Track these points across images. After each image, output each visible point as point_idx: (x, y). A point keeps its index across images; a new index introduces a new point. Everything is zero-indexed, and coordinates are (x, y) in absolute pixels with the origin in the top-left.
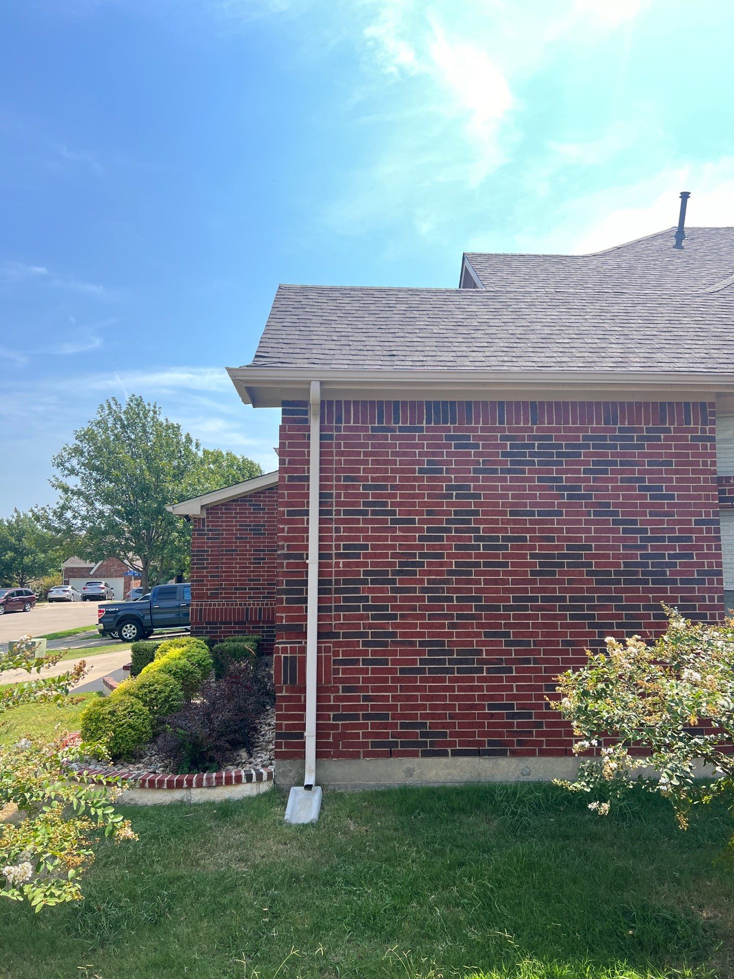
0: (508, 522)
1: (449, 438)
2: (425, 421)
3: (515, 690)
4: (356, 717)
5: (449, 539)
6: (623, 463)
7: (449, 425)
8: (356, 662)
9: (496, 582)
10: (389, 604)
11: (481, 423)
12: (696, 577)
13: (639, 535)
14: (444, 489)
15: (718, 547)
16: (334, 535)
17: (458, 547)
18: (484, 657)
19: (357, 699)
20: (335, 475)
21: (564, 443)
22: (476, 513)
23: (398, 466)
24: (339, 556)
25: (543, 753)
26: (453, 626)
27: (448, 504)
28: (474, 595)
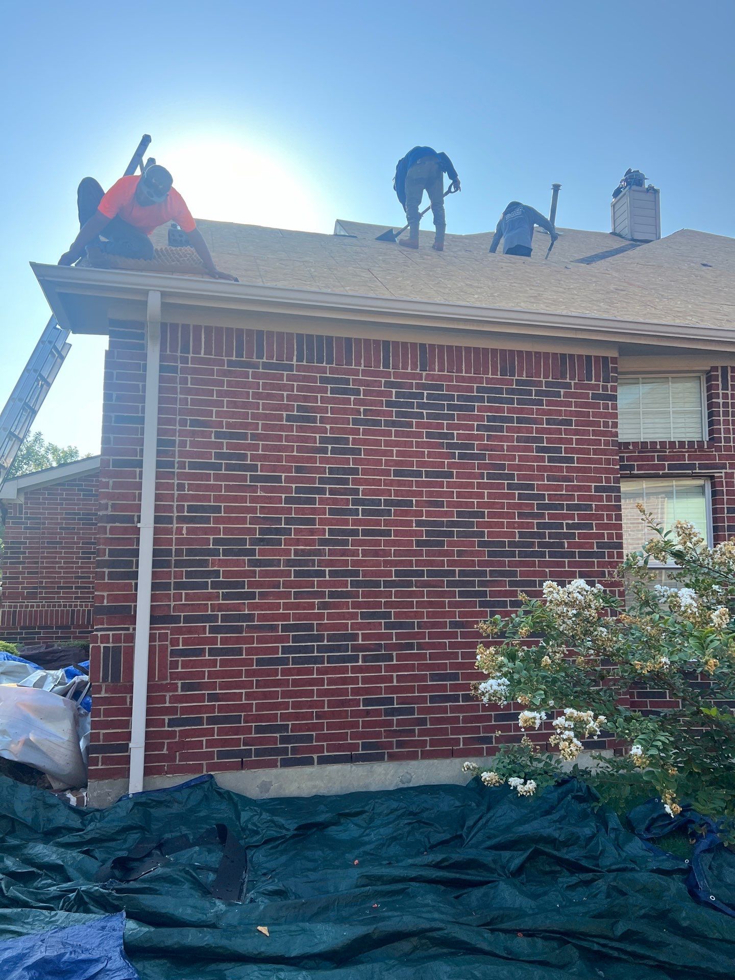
0: (391, 483)
1: (324, 380)
2: (295, 358)
3: (395, 681)
4: (199, 721)
5: (322, 501)
6: (520, 420)
7: (324, 364)
8: (201, 652)
9: (376, 553)
10: (246, 580)
11: (363, 365)
12: (595, 549)
13: (535, 502)
14: (318, 442)
15: (619, 517)
16: (176, 493)
17: (332, 512)
18: (360, 642)
19: (201, 698)
20: (178, 418)
21: (456, 394)
22: (354, 471)
23: (261, 411)
24: (181, 519)
25: (427, 755)
26: (324, 606)
27: (322, 460)
28: (350, 568)
